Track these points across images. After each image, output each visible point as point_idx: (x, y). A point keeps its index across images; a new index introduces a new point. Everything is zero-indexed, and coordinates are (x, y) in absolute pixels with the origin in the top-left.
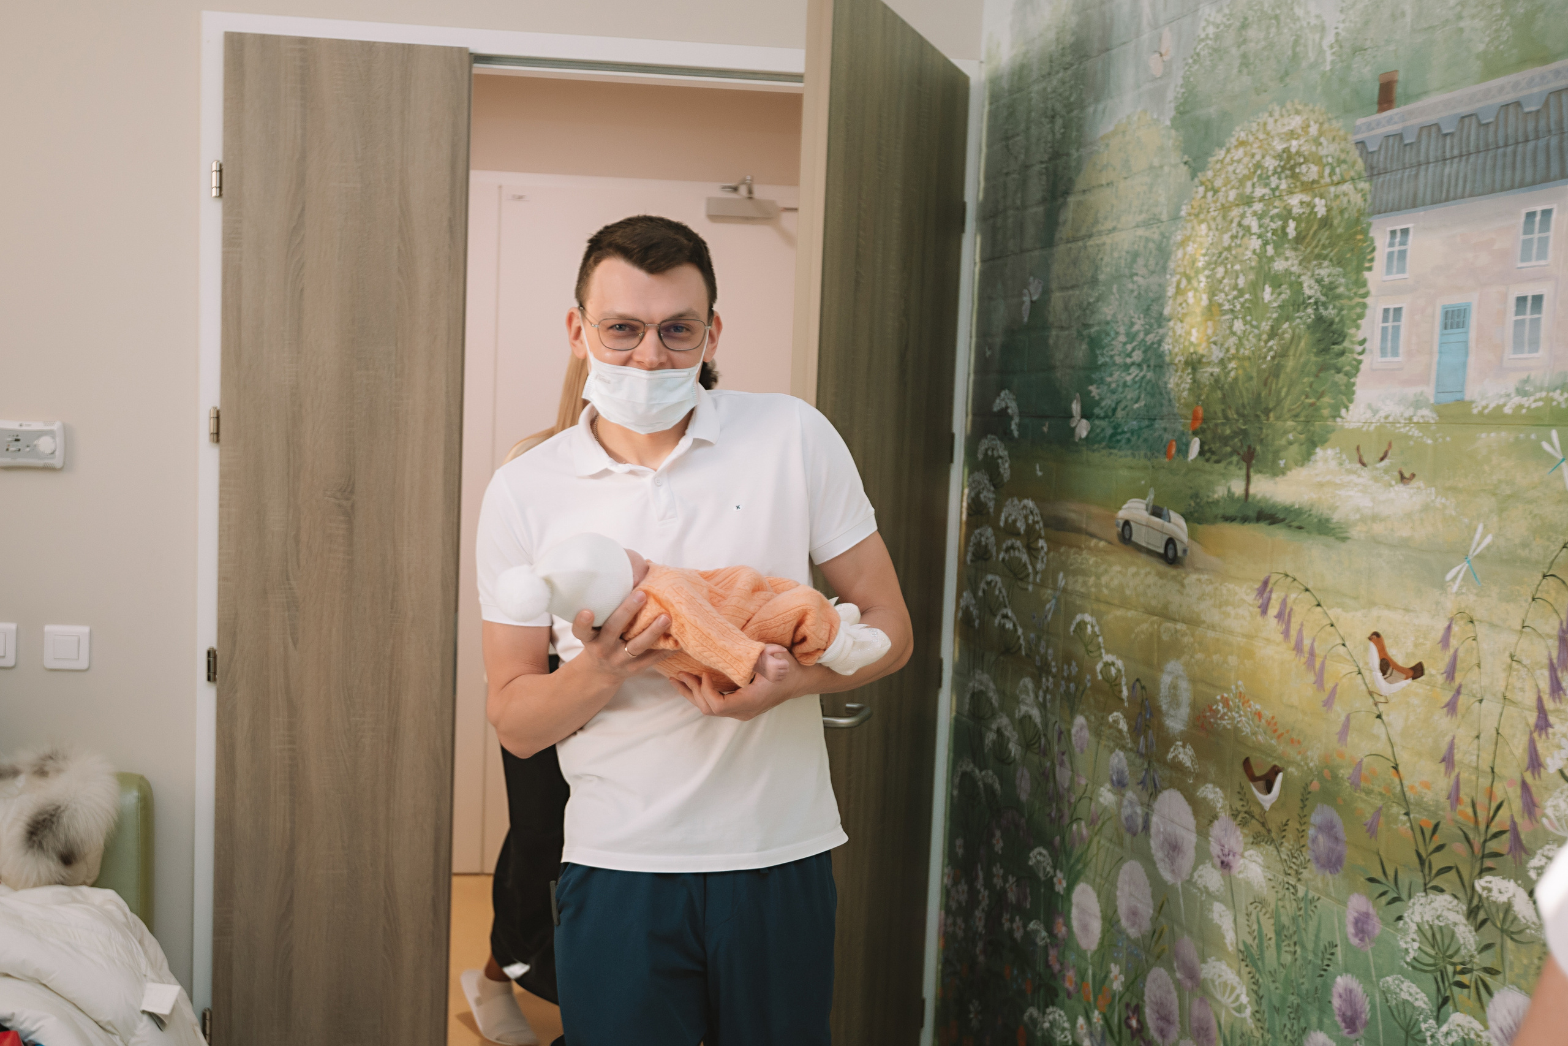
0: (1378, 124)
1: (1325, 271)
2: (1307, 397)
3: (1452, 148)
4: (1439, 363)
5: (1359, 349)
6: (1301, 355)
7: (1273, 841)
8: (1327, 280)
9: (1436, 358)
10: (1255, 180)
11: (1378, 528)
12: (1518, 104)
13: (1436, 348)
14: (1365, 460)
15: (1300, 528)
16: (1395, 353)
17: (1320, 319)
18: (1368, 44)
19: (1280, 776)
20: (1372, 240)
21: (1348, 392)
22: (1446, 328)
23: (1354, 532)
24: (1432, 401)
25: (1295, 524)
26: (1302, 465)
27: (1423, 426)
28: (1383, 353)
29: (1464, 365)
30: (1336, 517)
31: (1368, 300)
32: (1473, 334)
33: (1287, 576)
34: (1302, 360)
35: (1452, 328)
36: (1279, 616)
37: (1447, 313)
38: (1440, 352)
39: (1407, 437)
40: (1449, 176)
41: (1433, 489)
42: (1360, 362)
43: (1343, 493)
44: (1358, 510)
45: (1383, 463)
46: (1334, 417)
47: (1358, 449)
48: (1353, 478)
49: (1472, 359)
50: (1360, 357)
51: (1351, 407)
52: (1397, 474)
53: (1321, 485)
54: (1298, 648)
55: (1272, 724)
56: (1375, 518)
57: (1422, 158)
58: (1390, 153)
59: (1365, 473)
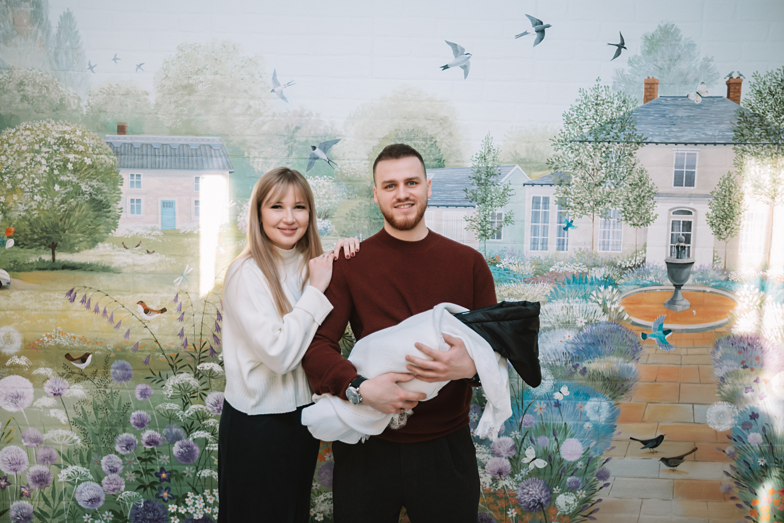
0: (119, 139)
1: (94, 183)
2: (90, 225)
3: (159, 152)
4: (162, 217)
5: (120, 211)
6: (83, 211)
7: (88, 379)
8: (96, 187)
9: (160, 216)
10: (41, 145)
11: (136, 268)
12: (188, 145)
13: (160, 212)
14: (127, 247)
15: (91, 270)
16: (139, 212)
17: (93, 200)
18: (108, 110)
19: (90, 356)
20: (121, 176)
21: (115, 225)
22: (164, 207)
23: (124, 270)
24: (160, 229)
25: (89, 269)
26: (90, 249)
27: (157, 236)
28: (132, 212)
29: (174, 219)
30: (113, 266)
31: (121, 195)
32: (177, 210)
33: (85, 287)
34: (84, 213)
35: (167, 207)
36: (83, 301)
37: (164, 203)
38: (162, 214)
39: (149, 240)
40: (159, 161)
41: (164, 256)
42: (120, 215)
43: (116, 258)
44: (125, 263)
45: (137, 248)
46: (108, 233)
47: (123, 243)
48: (123, 253)
49: (177, 217)
50: (120, 214)
51: (117, 230)
52: (145, 251)
53: (102, 255)
54: (96, 310)
55: (83, 340)
56: (134, 265)
57: (144, 153)
58: (127, 149)
59: (128, 252)
